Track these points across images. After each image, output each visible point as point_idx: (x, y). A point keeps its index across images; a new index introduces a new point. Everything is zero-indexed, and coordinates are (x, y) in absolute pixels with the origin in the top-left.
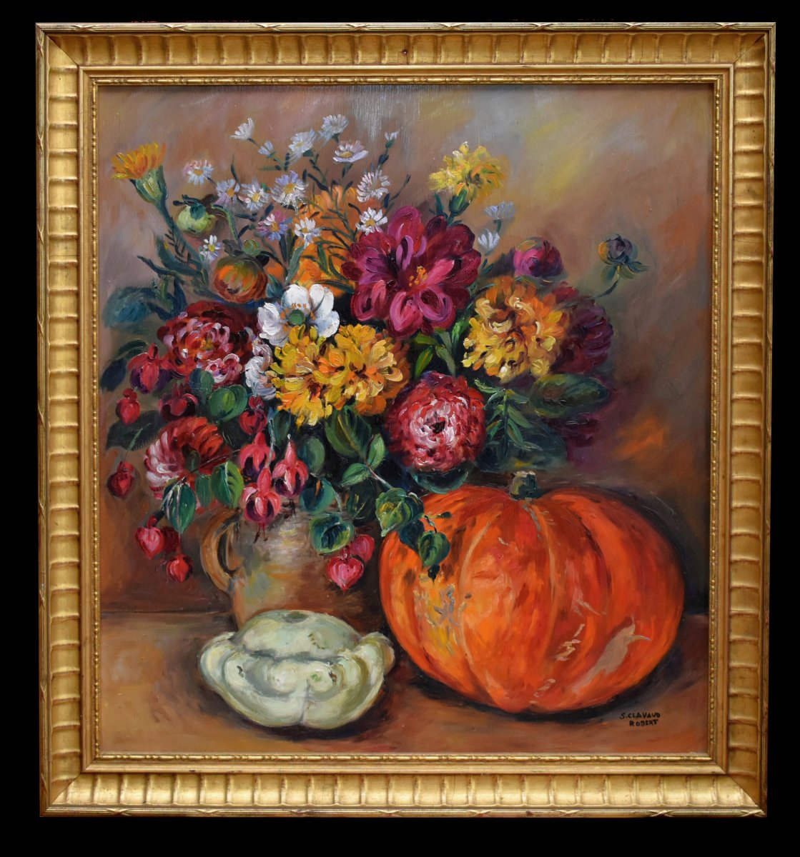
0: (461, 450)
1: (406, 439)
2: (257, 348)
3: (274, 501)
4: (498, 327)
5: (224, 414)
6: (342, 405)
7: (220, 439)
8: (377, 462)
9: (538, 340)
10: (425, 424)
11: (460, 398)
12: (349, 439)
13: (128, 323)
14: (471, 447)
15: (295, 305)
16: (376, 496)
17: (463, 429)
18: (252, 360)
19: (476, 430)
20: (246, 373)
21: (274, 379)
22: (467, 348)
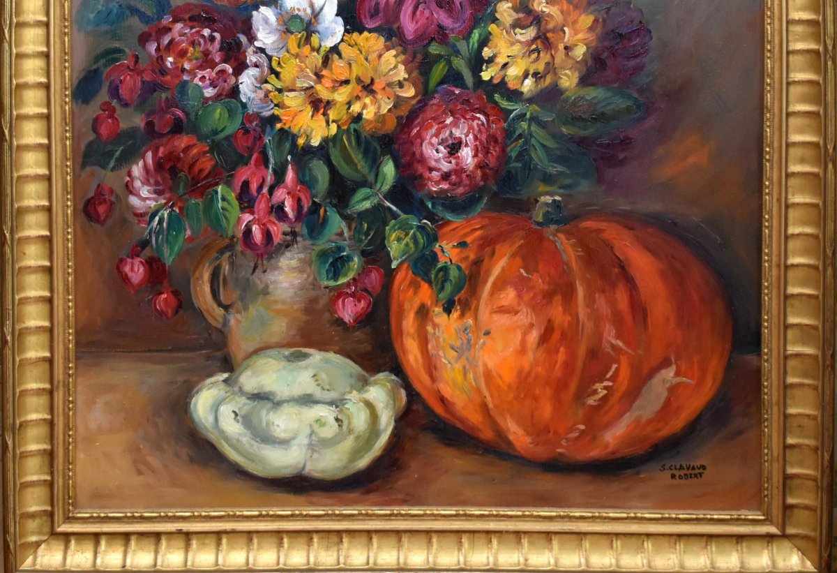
0: (479, 172)
1: (419, 161)
2: (251, 58)
3: (274, 229)
4: (521, 34)
5: (215, 132)
6: (348, 123)
7: (212, 159)
8: (386, 187)
9: (566, 48)
10: (439, 144)
11: (478, 115)
12: (356, 161)
13: (105, 27)
14: (490, 169)
15: (294, 9)
16: (385, 223)
17: (481, 150)
18: (246, 71)
19: (495, 151)
20: (240, 86)
21: (272, 94)
22: (486, 58)
